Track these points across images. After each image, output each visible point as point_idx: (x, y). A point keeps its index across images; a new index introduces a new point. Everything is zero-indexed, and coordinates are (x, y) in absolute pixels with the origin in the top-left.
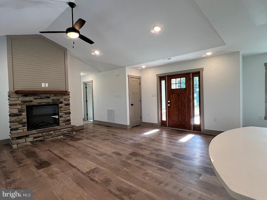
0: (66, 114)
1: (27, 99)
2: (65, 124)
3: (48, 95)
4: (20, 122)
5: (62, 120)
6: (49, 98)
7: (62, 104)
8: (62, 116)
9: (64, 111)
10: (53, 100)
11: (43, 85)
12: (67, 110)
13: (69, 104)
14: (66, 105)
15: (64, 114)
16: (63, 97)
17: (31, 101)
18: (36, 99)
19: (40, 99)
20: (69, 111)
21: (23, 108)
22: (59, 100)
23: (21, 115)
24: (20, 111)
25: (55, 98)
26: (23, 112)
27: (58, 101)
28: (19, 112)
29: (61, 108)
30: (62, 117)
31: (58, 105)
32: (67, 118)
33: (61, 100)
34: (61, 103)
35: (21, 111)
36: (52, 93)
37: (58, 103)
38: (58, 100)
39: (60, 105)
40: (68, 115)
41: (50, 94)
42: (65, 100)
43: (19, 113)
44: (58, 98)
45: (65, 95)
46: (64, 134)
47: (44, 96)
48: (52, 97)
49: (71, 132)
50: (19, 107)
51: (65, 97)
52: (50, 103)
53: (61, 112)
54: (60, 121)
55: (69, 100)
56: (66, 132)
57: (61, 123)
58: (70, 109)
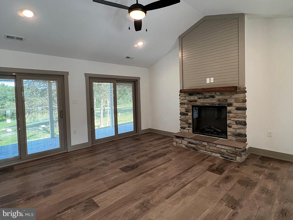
0: (237, 123)
1: (192, 98)
2: (234, 138)
3: (213, 94)
4: (186, 122)
5: (230, 131)
6: (213, 97)
7: (232, 107)
8: (230, 125)
9: (234, 118)
10: (219, 100)
11: (208, 81)
12: (239, 117)
13: (245, 109)
14: (238, 109)
15: (235, 123)
16: (233, 97)
17: (196, 101)
18: (199, 98)
19: (203, 98)
20: (243, 120)
21: (189, 108)
22: (227, 100)
23: (187, 115)
25: (220, 97)
26: (189, 112)
27: (225, 102)
28: (186, 111)
29: (230, 112)
30: (230, 127)
31: (226, 107)
32: (238, 131)
33: (229, 101)
34: (230, 105)
35: (188, 110)
36: (218, 91)
37: (226, 105)
38: (225, 101)
39: (229, 108)
40: (240, 126)
41: (215, 92)
42: (237, 101)
43: (186, 113)
44: (225, 97)
45: (237, 93)
46: (222, 154)
47: (208, 94)
48: (217, 96)
49: (232, 155)
50: (186, 106)
51: (236, 96)
52: (215, 104)
53: (229, 120)
54: (228, 132)
55: (245, 101)
56: (225, 151)
57: (229, 136)
58: (245, 117)
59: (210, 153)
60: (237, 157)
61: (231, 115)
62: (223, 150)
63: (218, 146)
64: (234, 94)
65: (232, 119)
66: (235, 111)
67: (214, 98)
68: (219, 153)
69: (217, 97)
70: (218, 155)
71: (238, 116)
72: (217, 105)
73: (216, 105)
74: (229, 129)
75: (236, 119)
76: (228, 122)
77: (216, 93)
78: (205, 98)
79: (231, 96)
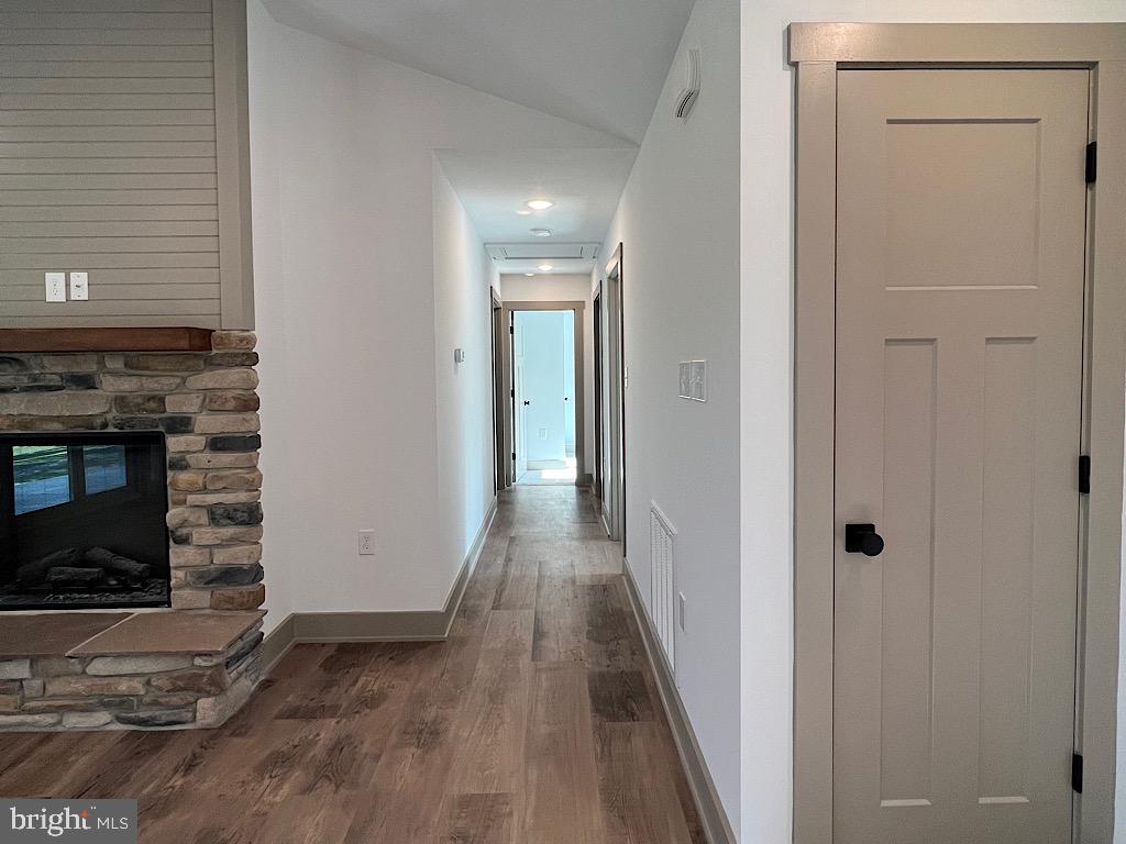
0: (218, 516)
2: (203, 598)
3: (87, 366)
5: (182, 561)
6: (86, 382)
7: (191, 437)
8: (184, 531)
9: (198, 491)
10: (120, 401)
12: (220, 485)
13: (253, 442)
14: (218, 444)
15: (205, 519)
19: (26, 390)
20: (244, 496)
22: (162, 400)
25: (127, 385)
27: (153, 411)
29: (181, 465)
30: (183, 541)
31: (158, 440)
32: (222, 558)
33: (173, 406)
34: (181, 425)
36: (113, 351)
37: (161, 429)
38: (153, 405)
39: (173, 445)
40: (230, 531)
41: (95, 357)
42: (212, 402)
44: (151, 385)
45: (211, 364)
46: (119, 704)
47: (55, 368)
48: (111, 379)
49: (176, 699)
51: (208, 379)
52: (99, 421)
53: (176, 503)
54: (173, 572)
55: (250, 404)
56: (138, 686)
57: (180, 587)
58: (254, 485)
59: (50, 718)
60: (202, 702)
61: (183, 478)
62: (123, 687)
63: (97, 667)
64: (198, 371)
65: (191, 499)
66: (207, 455)
67: (92, 392)
68: (106, 706)
69: (111, 386)
70: (101, 719)
71: (221, 478)
72: (111, 429)
73: (105, 425)
74: (178, 556)
75: (211, 499)
76: (173, 516)
77: (101, 363)
78: (40, 387)
79: (184, 380)
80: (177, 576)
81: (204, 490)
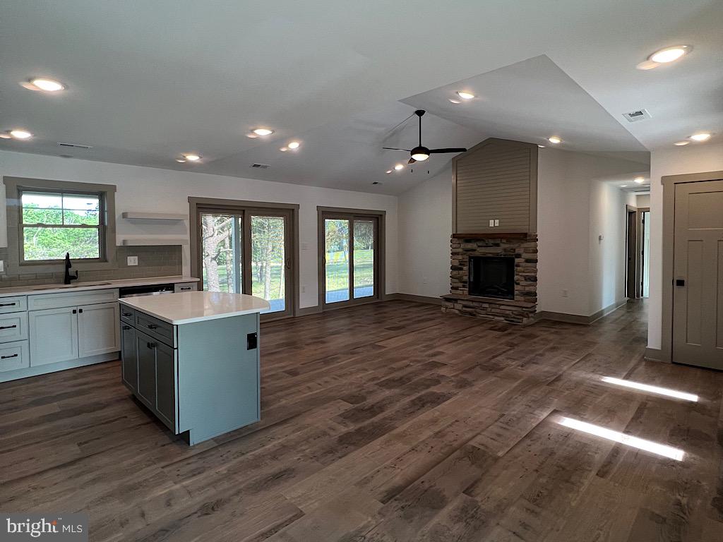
0: (527, 279)
1: (469, 246)
2: (522, 298)
3: (498, 241)
4: (460, 279)
5: (517, 289)
6: (498, 245)
7: (521, 259)
8: (518, 282)
9: (522, 272)
10: (505, 250)
11: (491, 225)
12: (528, 271)
13: (536, 261)
14: (527, 261)
15: (523, 279)
16: (522, 246)
17: (475, 250)
18: (479, 246)
19: (485, 247)
20: (533, 274)
21: (464, 260)
22: (515, 250)
23: (461, 269)
24: (462, 263)
25: (507, 246)
26: (464, 265)
27: (512, 252)
28: (460, 264)
29: (518, 266)
30: (518, 284)
31: (513, 259)
32: (527, 289)
33: (517, 251)
34: (519, 256)
36: (504, 238)
37: (514, 257)
39: (517, 260)
40: (530, 283)
42: (526, 251)
43: (460, 266)
44: (512, 246)
45: (526, 241)
46: (506, 316)
47: (491, 242)
48: (503, 244)
49: (518, 317)
50: (460, 257)
51: (526, 245)
53: (517, 275)
55: (536, 251)
56: (510, 313)
57: (517, 295)
58: (536, 272)
59: (492, 317)
60: (525, 319)
61: (519, 268)
62: (508, 312)
63: (502, 307)
64: (522, 243)
65: (520, 274)
66: (524, 264)
67: (499, 247)
68: (503, 317)
69: (503, 246)
70: (502, 319)
71: (527, 269)
73: (501, 255)
74: (516, 287)
75: (525, 274)
76: (516, 277)
77: (501, 241)
78: (487, 246)
79: (520, 245)
80: (516, 292)
81: (524, 272)
